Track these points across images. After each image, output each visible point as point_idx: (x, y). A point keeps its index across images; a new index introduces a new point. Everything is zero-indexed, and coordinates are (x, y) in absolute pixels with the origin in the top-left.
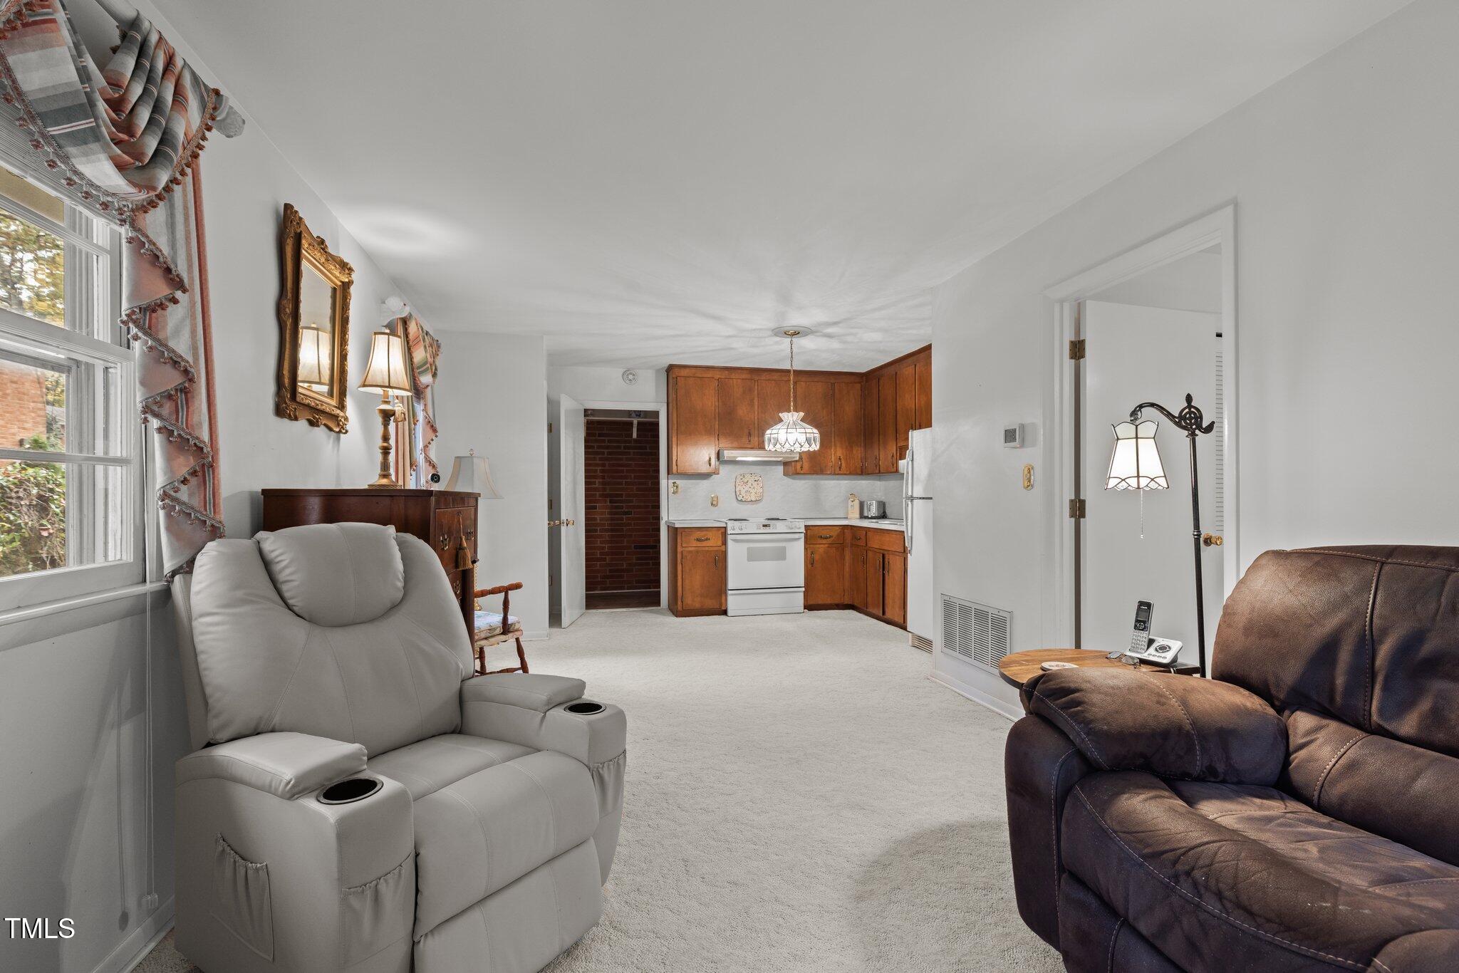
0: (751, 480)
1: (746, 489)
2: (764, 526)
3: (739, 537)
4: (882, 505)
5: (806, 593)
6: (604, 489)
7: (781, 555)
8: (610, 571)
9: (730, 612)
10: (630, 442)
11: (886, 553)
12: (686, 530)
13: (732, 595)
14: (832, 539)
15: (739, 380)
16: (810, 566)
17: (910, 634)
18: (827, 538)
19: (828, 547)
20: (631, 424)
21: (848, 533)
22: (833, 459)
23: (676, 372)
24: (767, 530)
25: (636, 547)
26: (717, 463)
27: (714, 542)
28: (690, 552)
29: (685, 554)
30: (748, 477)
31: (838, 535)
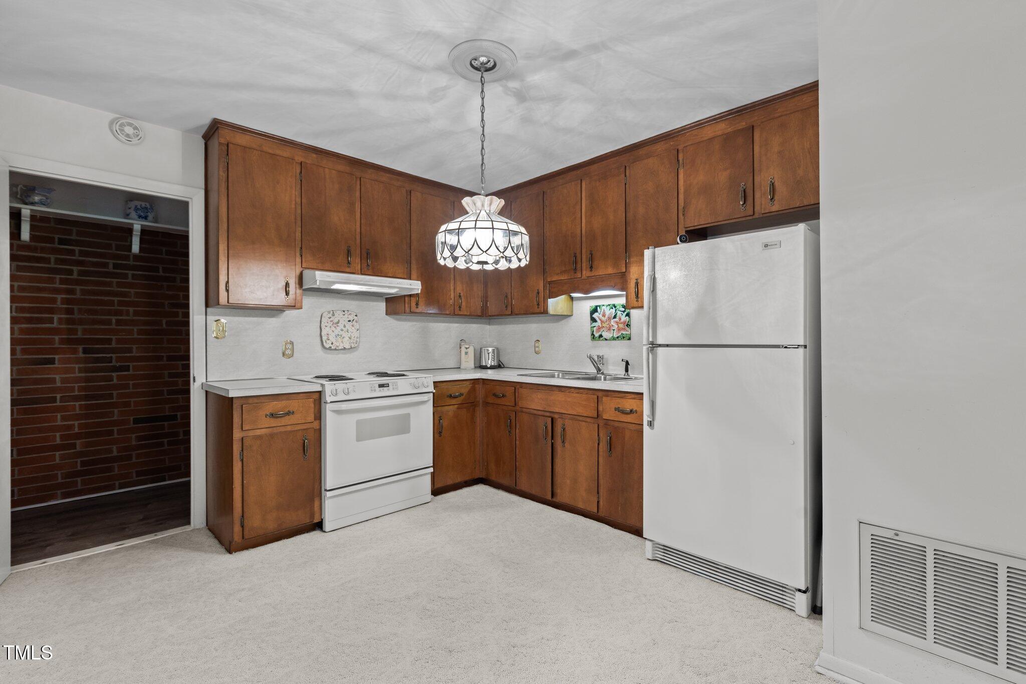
0: (344, 320)
1: (336, 332)
2: (381, 386)
3: (344, 406)
4: (498, 352)
5: (433, 475)
6: (73, 331)
7: (402, 426)
8: (83, 464)
9: (327, 526)
10: (127, 258)
11: (556, 416)
12: (251, 401)
13: (331, 497)
14: (462, 397)
15: (334, 172)
16: (437, 436)
17: (647, 542)
18: (455, 397)
19: (458, 408)
20: (129, 231)
21: (480, 389)
22: (452, 296)
23: (225, 135)
24: (385, 392)
25: (136, 421)
26: (299, 291)
27: (303, 416)
28: (259, 437)
29: (247, 443)
30: (339, 316)
31: (469, 392)
